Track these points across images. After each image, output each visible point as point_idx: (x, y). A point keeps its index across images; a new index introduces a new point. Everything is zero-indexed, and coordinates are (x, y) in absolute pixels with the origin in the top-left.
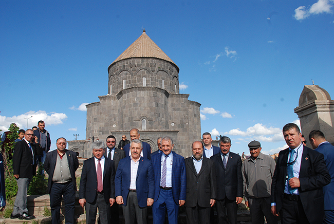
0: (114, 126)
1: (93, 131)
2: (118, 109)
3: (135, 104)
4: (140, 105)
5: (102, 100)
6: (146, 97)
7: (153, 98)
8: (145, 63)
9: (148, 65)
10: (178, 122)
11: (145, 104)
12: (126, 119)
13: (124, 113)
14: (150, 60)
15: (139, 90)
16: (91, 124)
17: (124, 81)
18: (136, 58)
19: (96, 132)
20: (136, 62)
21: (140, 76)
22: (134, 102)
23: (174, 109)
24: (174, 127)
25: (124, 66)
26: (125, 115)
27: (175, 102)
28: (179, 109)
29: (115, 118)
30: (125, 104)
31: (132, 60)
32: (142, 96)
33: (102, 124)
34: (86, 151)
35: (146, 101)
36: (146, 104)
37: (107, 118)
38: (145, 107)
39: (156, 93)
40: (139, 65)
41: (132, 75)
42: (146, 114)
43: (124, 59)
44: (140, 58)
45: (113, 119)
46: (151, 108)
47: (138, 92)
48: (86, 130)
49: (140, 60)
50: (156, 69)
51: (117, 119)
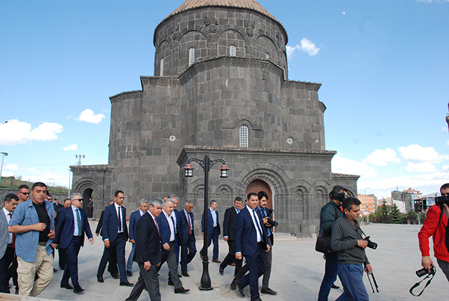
0: (173, 139)
1: (124, 148)
2: (180, 104)
3: (226, 93)
4: (236, 96)
5: (148, 85)
6: (248, 79)
7: (263, 82)
8: (235, 19)
9: (240, 22)
10: (300, 136)
11: (246, 94)
12: (204, 126)
13: (200, 111)
14: (244, 14)
15: (234, 64)
16: (120, 134)
17: (192, 51)
18: (218, 6)
19: (129, 149)
20: (218, 15)
21: (224, 43)
22: (222, 87)
23: (293, 112)
24: (291, 146)
25: (191, 23)
26: (201, 116)
27: (294, 97)
28: (301, 112)
29: (174, 124)
30: (202, 92)
31: (209, 10)
32: (239, 77)
33: (147, 134)
34: (109, 187)
35: (248, 87)
36: (248, 94)
37: (158, 121)
38: (246, 101)
39: (268, 73)
40: (223, 21)
41: (209, 40)
42: (249, 114)
43: (193, 9)
44: (225, 7)
45: (170, 125)
46: (258, 103)
47: (232, 68)
48: (109, 146)
49: (225, 12)
50: (255, 31)
51: (179, 124)
